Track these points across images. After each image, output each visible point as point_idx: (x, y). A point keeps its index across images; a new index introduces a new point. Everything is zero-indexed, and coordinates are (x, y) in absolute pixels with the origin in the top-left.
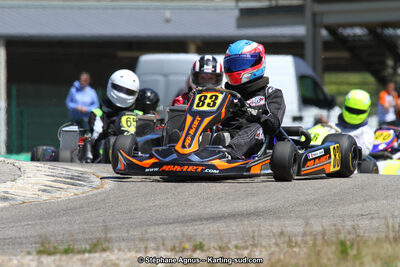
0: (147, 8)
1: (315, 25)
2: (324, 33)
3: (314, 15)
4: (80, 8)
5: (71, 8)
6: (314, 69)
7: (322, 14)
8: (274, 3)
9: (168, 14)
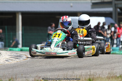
0: (66, 3)
1: (116, 8)
2: (119, 10)
3: (115, 4)
4: (45, 3)
5: (42, 3)
6: (115, 21)
7: (118, 4)
8: (103, 1)
9: (72, 4)
